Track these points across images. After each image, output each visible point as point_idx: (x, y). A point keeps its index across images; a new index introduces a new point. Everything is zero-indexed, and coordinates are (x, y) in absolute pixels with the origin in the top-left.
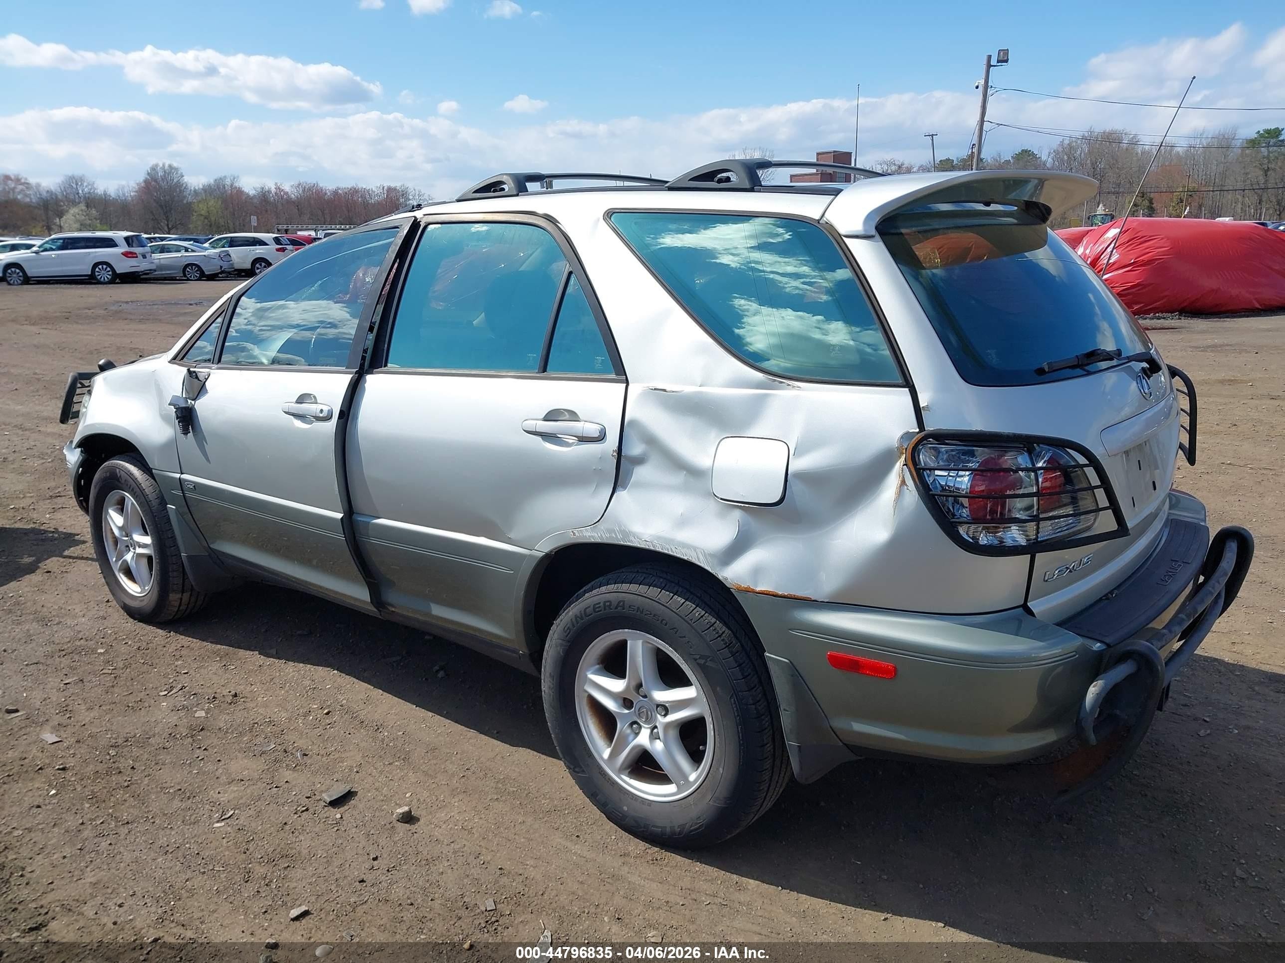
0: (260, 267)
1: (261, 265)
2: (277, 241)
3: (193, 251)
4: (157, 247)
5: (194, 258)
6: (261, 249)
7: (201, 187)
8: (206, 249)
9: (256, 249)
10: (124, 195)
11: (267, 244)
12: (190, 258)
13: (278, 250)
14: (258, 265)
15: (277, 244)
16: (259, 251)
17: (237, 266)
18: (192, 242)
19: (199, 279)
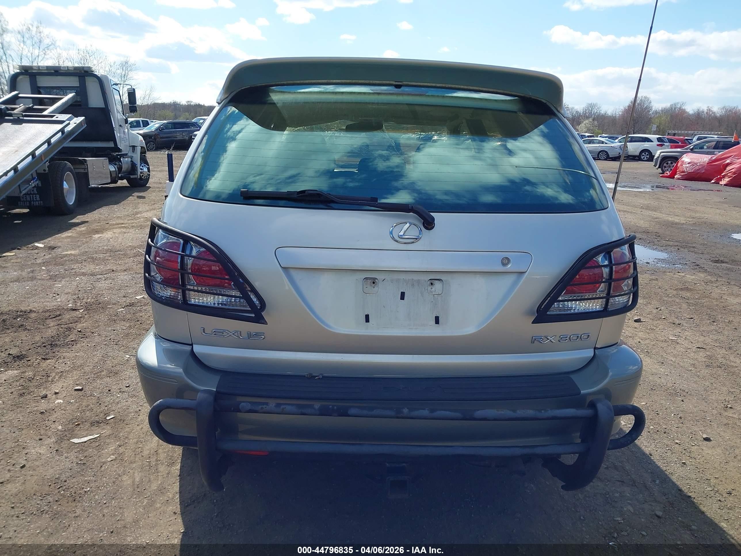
0: (644, 155)
1: (645, 154)
2: (659, 140)
3: (606, 143)
4: (589, 141)
5: (605, 147)
6: (648, 144)
7: (660, 109)
8: (616, 143)
9: (645, 144)
10: (615, 114)
11: (652, 142)
12: (603, 147)
13: (658, 145)
14: (643, 154)
15: (658, 142)
16: (646, 145)
17: (630, 154)
18: (607, 139)
19: (606, 160)
